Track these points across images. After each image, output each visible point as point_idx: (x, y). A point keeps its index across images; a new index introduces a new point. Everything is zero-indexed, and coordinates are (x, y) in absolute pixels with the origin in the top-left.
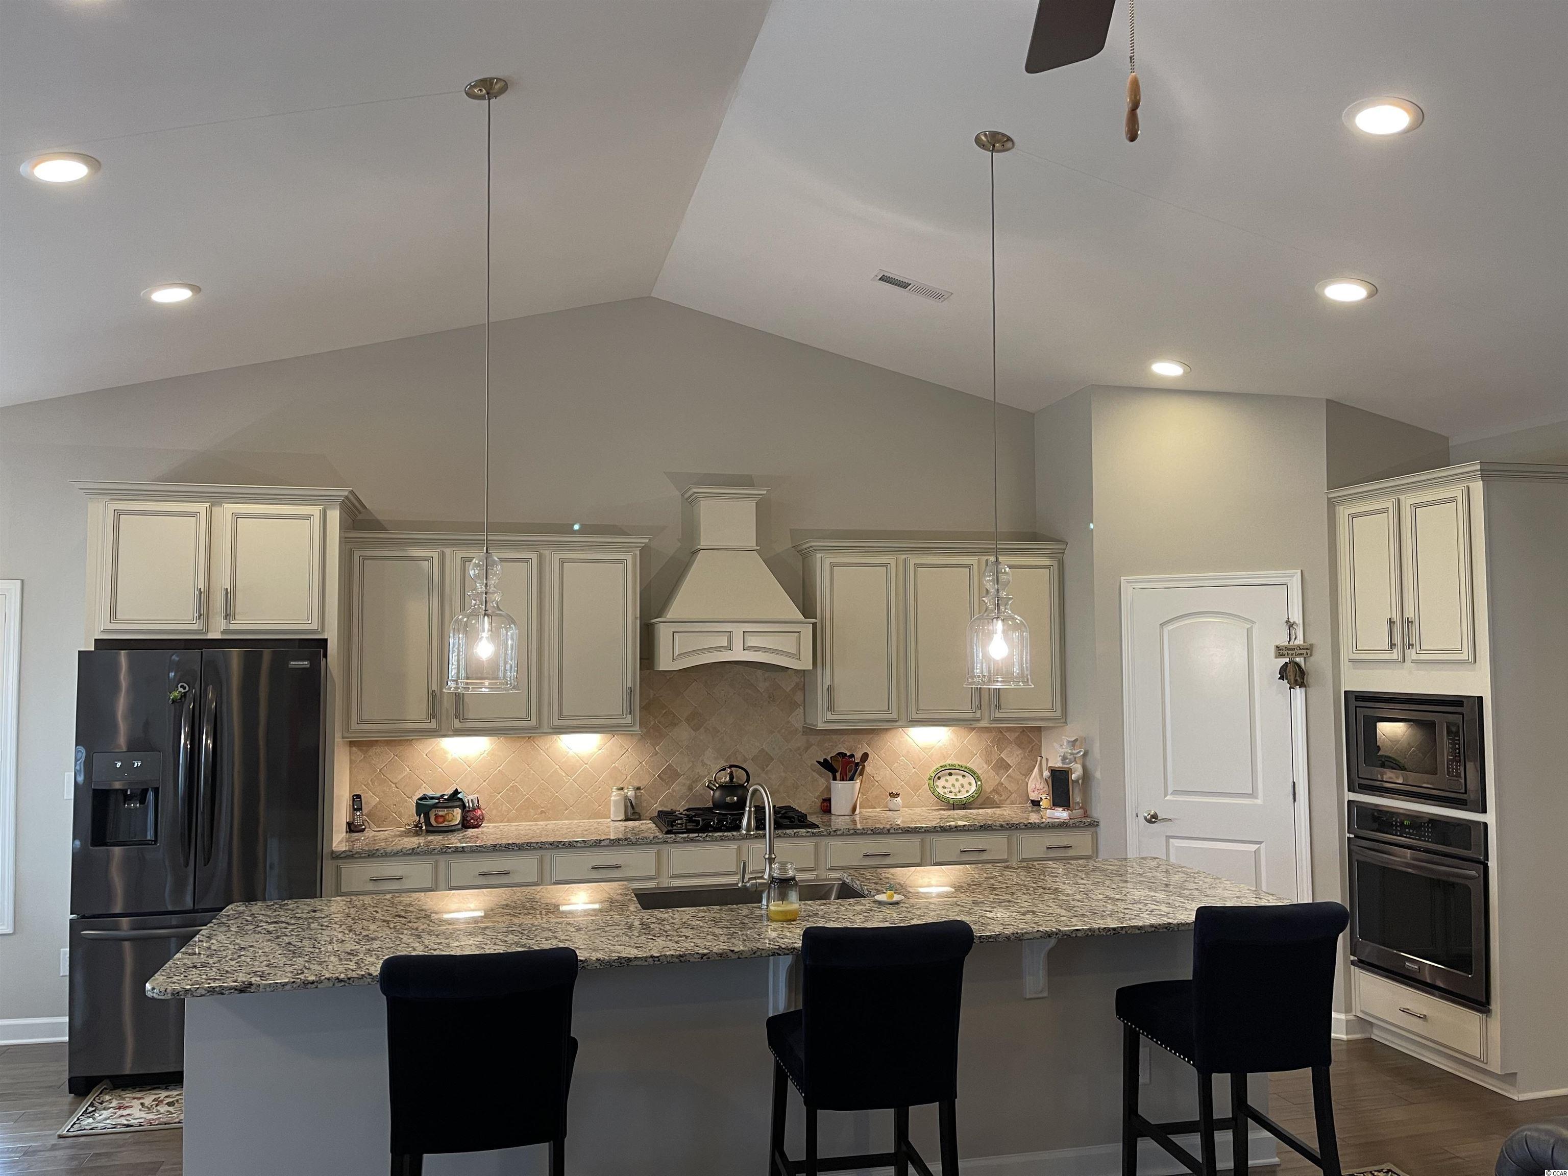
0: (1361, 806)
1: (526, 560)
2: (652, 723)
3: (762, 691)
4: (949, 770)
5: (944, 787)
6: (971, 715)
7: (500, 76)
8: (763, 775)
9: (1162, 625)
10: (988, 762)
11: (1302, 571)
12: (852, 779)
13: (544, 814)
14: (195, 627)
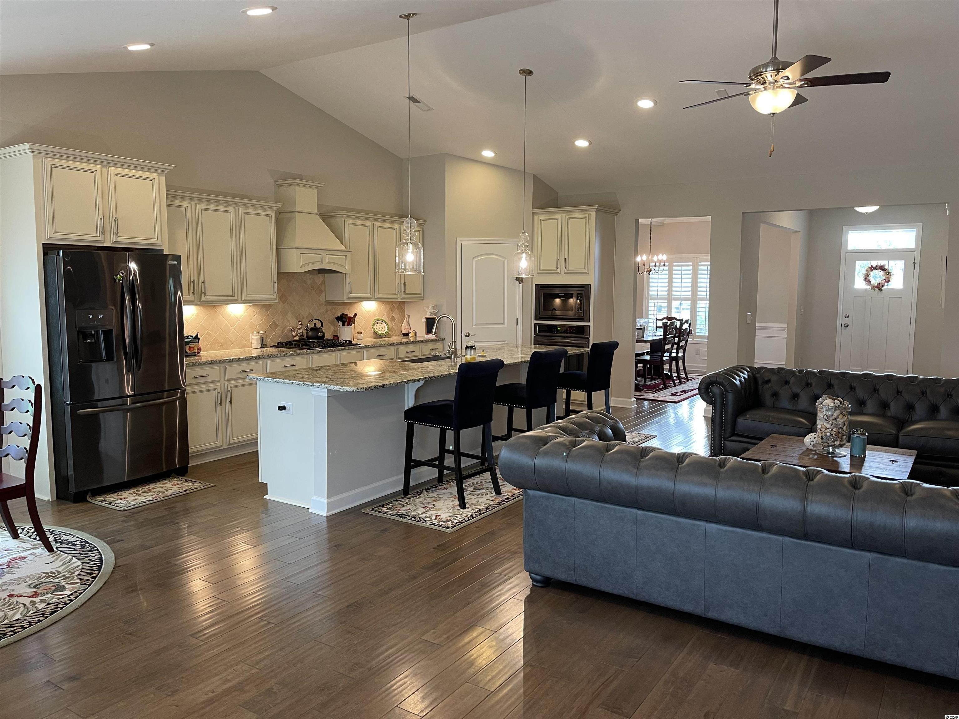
0: (540, 325)
1: (229, 212)
4: (377, 321)
5: (377, 329)
6: (396, 296)
9: (473, 258)
10: (388, 318)
12: (350, 325)
13: (222, 347)
14: (99, 239)
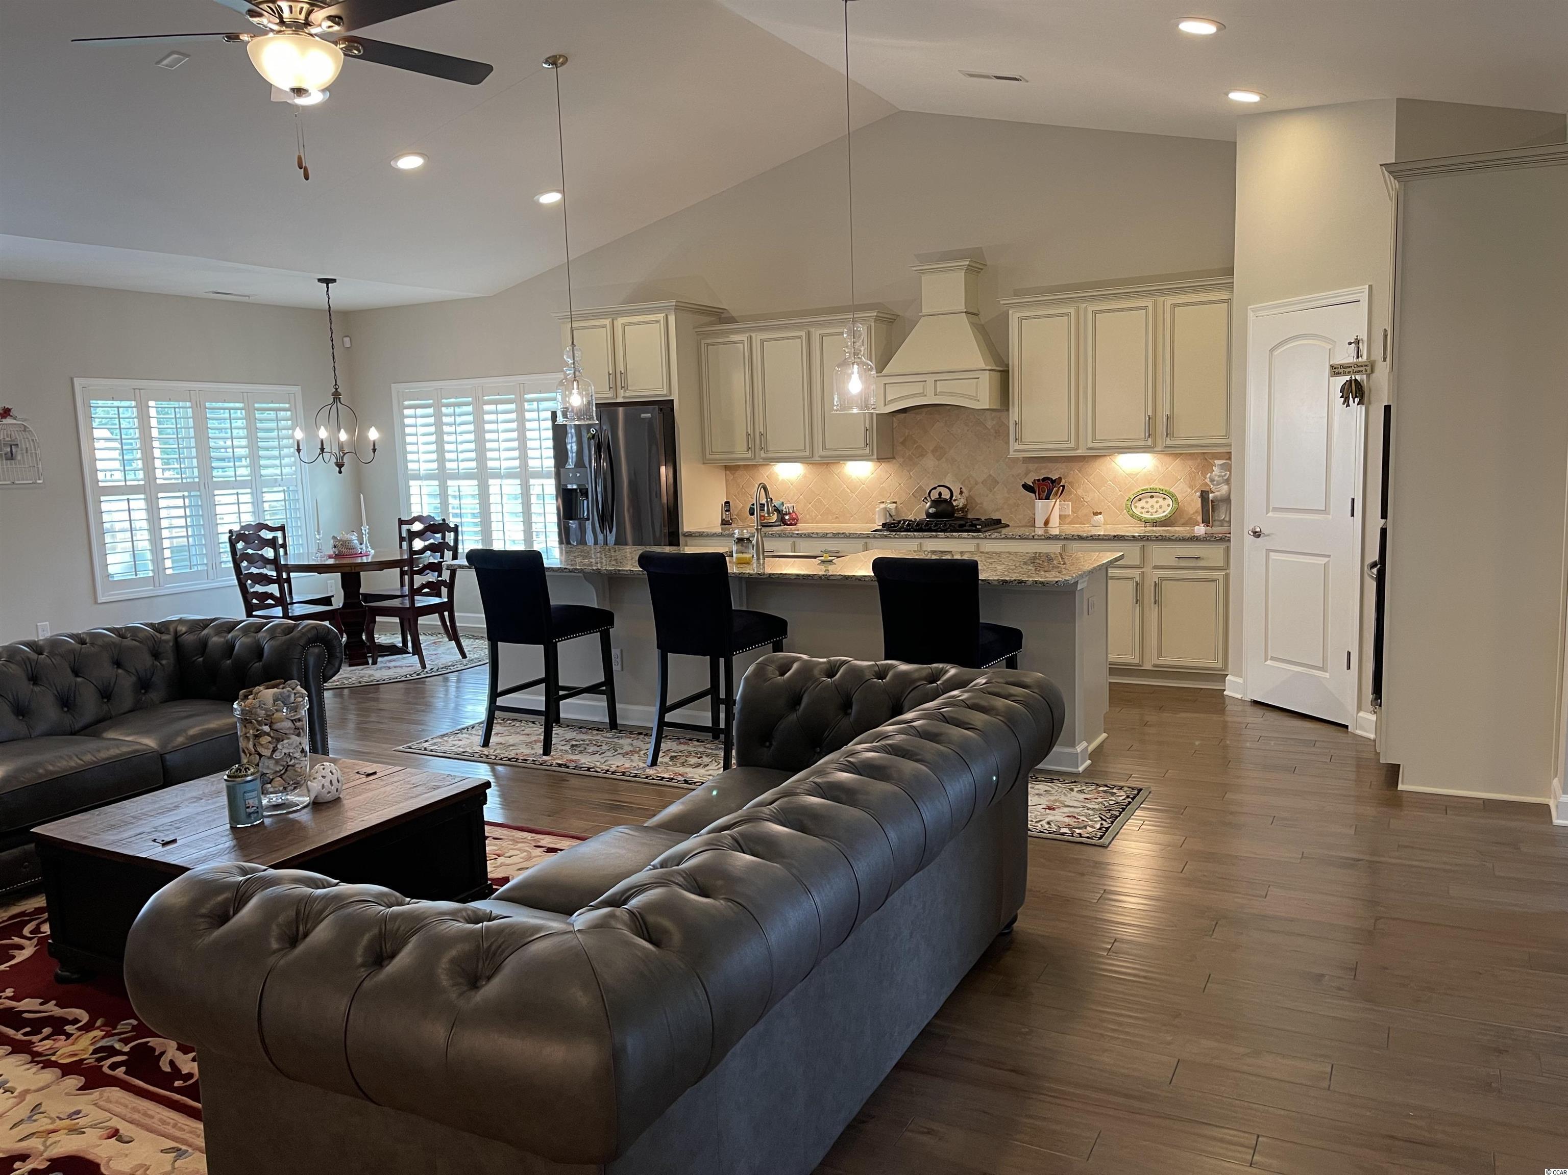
2: (908, 454)
3: (990, 428)
5: (1143, 508)
6: (1142, 443)
7: (560, 53)
8: (990, 495)
9: (1271, 351)
11: (1370, 287)
12: (1047, 498)
13: (837, 519)
